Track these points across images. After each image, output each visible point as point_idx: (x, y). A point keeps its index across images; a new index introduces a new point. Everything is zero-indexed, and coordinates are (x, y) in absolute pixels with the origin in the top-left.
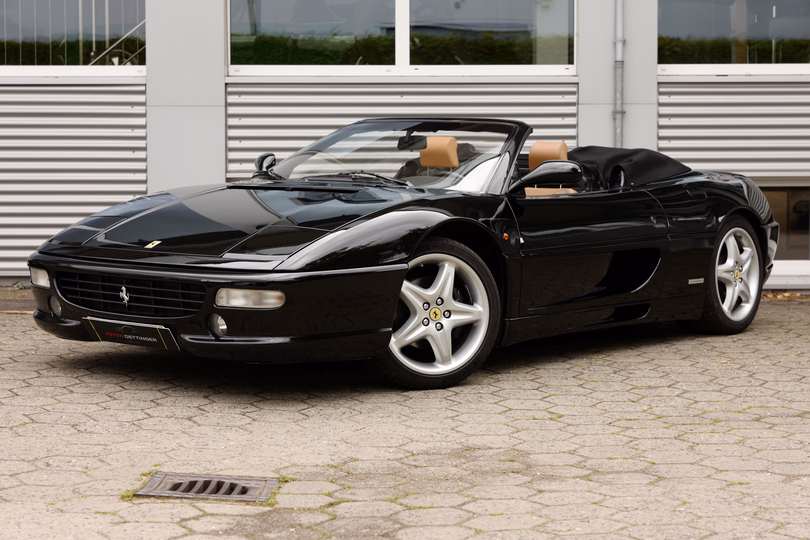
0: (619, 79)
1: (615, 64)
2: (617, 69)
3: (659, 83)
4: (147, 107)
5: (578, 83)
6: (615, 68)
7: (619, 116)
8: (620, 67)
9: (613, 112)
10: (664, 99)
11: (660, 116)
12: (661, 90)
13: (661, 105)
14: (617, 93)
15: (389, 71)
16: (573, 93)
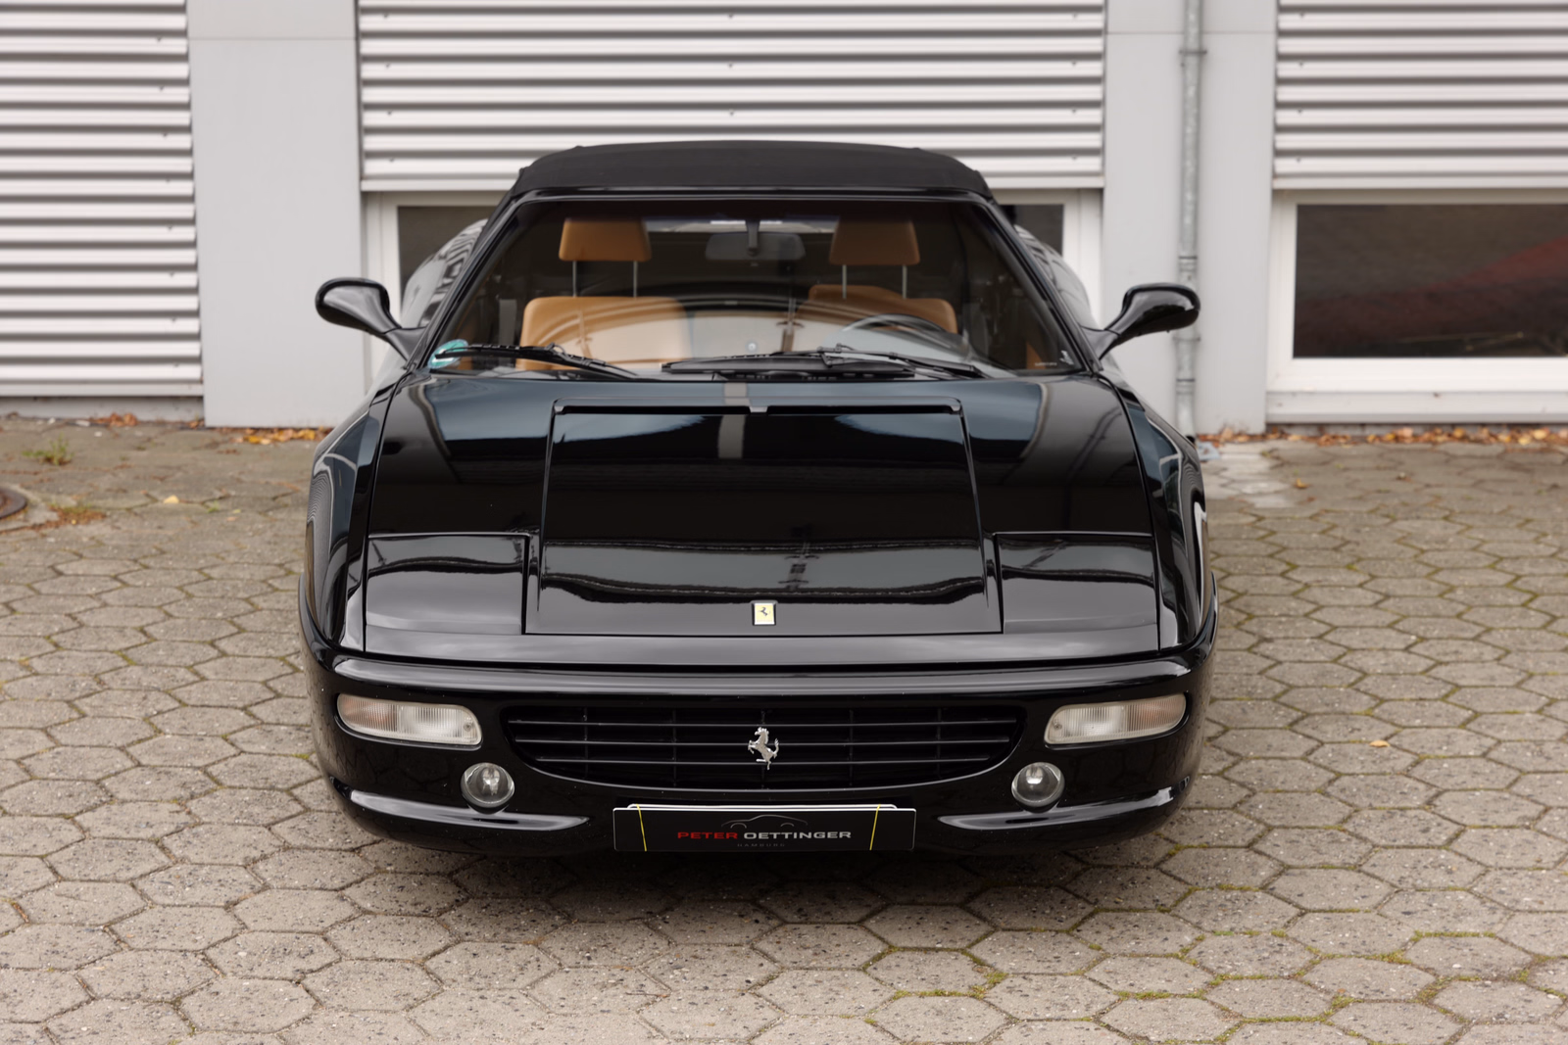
4: (191, 40)
7: (1192, 61)
9: (1181, 52)
10: (1291, 22)
11: (1282, 57)
13: (1283, 33)
14: (1188, 12)
16: (1095, 9)
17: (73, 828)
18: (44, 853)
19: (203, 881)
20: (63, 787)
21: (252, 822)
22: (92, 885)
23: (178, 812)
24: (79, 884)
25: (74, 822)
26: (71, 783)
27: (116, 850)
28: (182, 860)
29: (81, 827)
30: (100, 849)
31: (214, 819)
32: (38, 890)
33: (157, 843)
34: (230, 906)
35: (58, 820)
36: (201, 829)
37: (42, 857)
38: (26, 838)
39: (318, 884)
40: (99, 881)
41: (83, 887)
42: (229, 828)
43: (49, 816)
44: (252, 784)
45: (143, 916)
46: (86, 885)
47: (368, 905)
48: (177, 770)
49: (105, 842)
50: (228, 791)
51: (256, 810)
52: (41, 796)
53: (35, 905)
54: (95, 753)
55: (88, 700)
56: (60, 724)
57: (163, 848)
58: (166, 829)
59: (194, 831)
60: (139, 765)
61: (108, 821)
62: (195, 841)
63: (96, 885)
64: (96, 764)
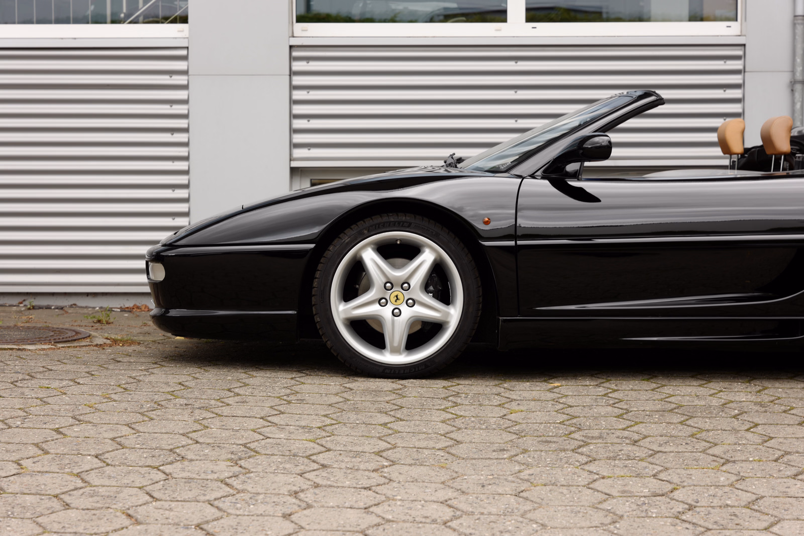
0: (799, 39)
1: (794, 20)
2: (797, 25)
4: (190, 77)
5: (744, 45)
6: (794, 25)
7: (799, 87)
8: (802, 24)
9: (791, 82)
14: (797, 58)
15: (500, 30)
16: (737, 58)
17: (158, 472)
18: (141, 485)
19: (262, 503)
20: (147, 452)
21: (286, 472)
22: (180, 503)
23: (231, 466)
24: (171, 503)
25: (159, 470)
26: (153, 450)
27: (193, 485)
28: (243, 491)
29: (164, 473)
30: (182, 484)
31: (260, 470)
32: (140, 506)
33: (222, 482)
34: (287, 516)
35: (147, 468)
36: (252, 475)
37: (140, 488)
38: (126, 477)
39: (347, 505)
40: (184, 501)
41: (173, 504)
42: (272, 475)
43: (140, 466)
44: (281, 454)
45: (222, 521)
46: (176, 503)
47: (390, 517)
48: (225, 445)
49: (183, 480)
50: (264, 456)
51: (288, 466)
52: (132, 456)
53: (140, 513)
54: (166, 436)
55: (153, 412)
56: (137, 423)
57: (227, 484)
58: (226, 475)
59: (247, 475)
60: (197, 442)
61: (183, 470)
62: (249, 481)
63: (183, 503)
64: (166, 442)
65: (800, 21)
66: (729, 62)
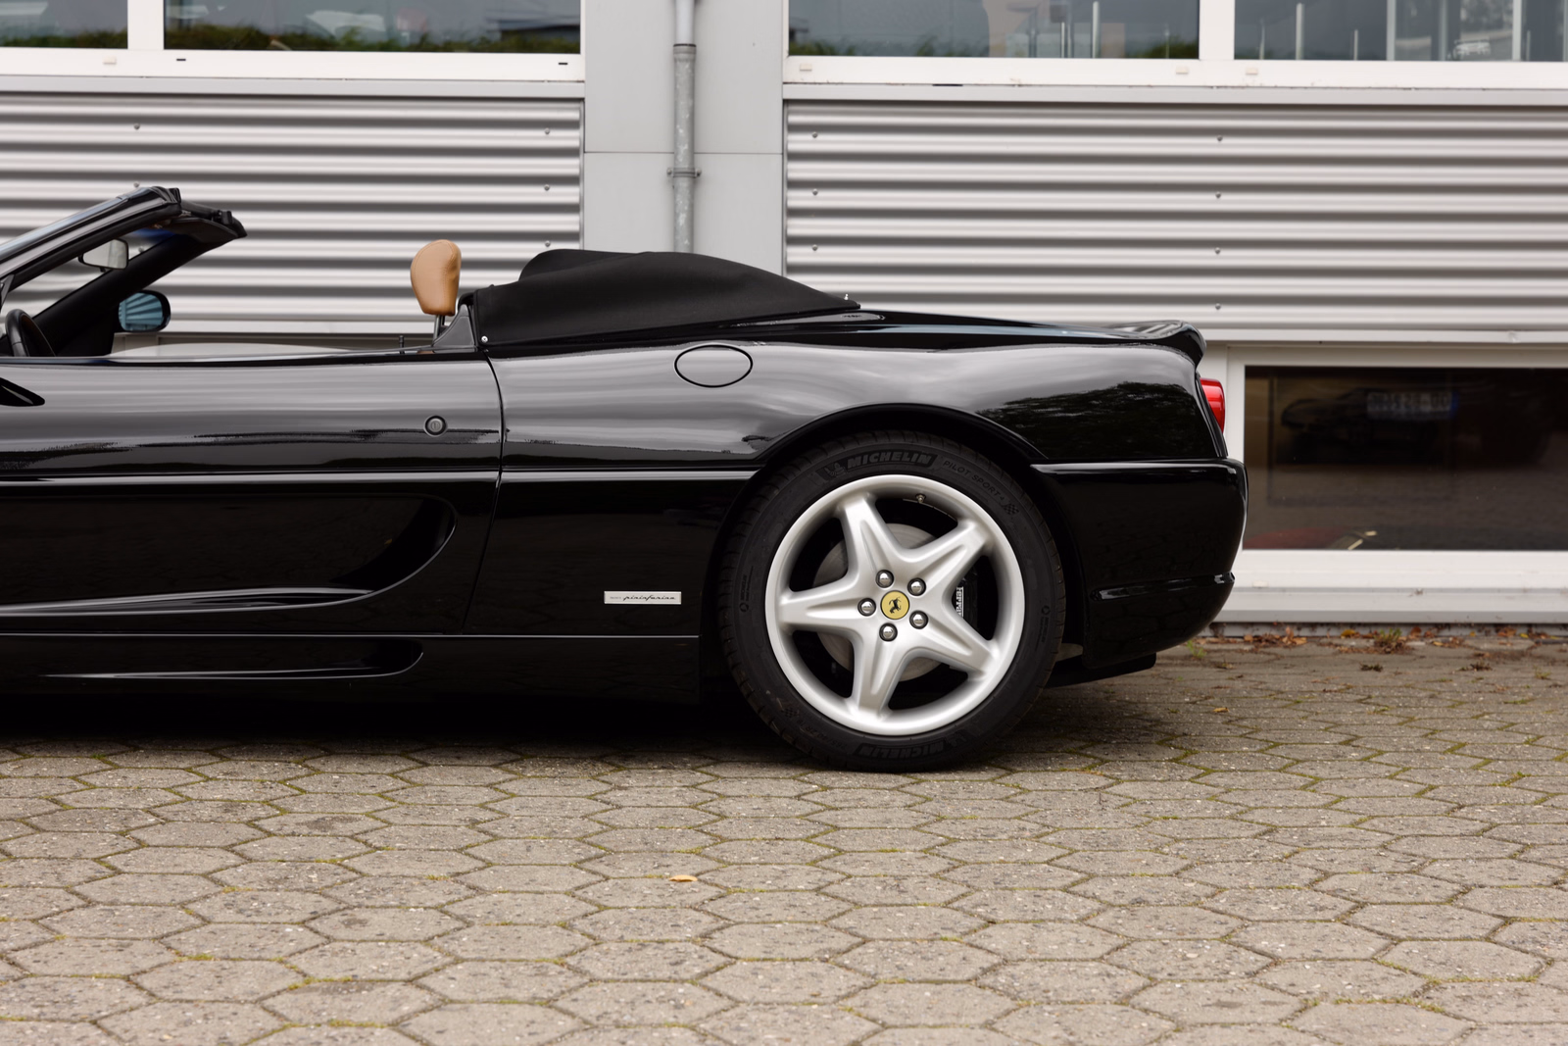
0: (684, 91)
1: (675, 52)
2: (678, 63)
3: (786, 102)
5: (581, 100)
6: (675, 60)
7: (683, 183)
8: (687, 60)
9: (669, 174)
10: (801, 142)
11: (791, 184)
12: (793, 119)
13: (791, 156)
14: (678, 126)
15: (114, 64)
16: (572, 125)
65: (683, 56)
66: (554, 133)
